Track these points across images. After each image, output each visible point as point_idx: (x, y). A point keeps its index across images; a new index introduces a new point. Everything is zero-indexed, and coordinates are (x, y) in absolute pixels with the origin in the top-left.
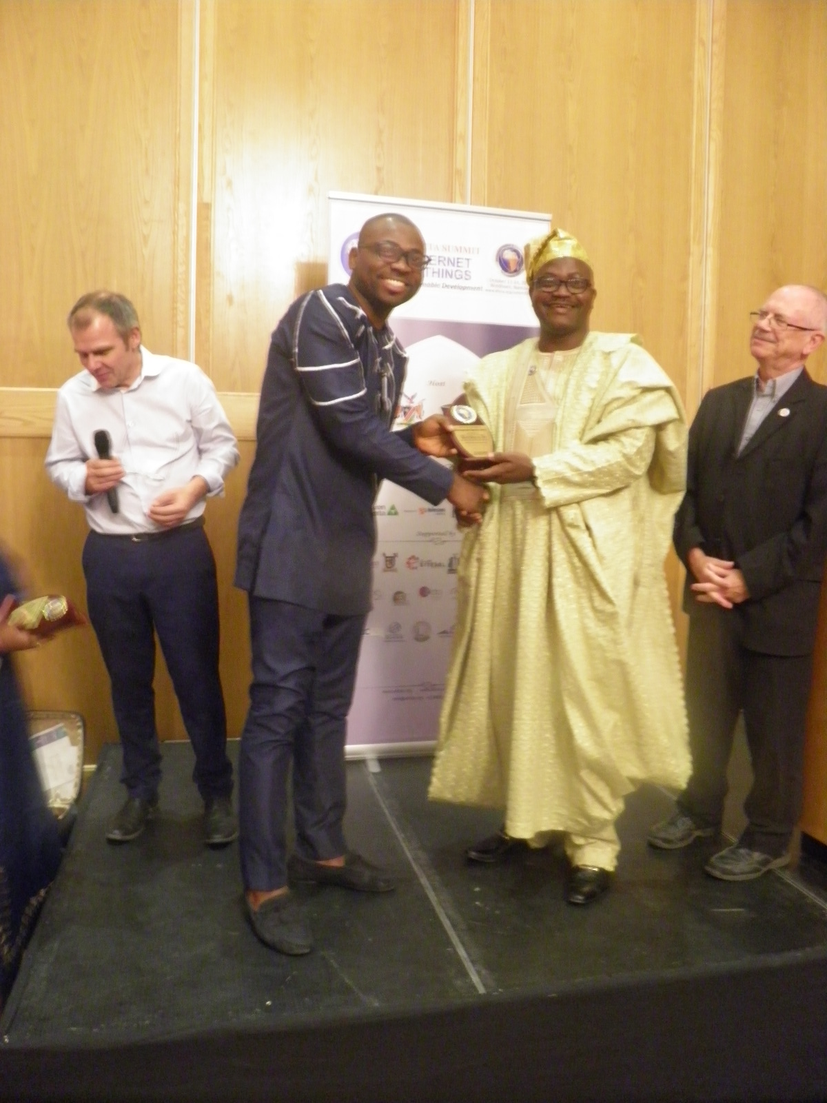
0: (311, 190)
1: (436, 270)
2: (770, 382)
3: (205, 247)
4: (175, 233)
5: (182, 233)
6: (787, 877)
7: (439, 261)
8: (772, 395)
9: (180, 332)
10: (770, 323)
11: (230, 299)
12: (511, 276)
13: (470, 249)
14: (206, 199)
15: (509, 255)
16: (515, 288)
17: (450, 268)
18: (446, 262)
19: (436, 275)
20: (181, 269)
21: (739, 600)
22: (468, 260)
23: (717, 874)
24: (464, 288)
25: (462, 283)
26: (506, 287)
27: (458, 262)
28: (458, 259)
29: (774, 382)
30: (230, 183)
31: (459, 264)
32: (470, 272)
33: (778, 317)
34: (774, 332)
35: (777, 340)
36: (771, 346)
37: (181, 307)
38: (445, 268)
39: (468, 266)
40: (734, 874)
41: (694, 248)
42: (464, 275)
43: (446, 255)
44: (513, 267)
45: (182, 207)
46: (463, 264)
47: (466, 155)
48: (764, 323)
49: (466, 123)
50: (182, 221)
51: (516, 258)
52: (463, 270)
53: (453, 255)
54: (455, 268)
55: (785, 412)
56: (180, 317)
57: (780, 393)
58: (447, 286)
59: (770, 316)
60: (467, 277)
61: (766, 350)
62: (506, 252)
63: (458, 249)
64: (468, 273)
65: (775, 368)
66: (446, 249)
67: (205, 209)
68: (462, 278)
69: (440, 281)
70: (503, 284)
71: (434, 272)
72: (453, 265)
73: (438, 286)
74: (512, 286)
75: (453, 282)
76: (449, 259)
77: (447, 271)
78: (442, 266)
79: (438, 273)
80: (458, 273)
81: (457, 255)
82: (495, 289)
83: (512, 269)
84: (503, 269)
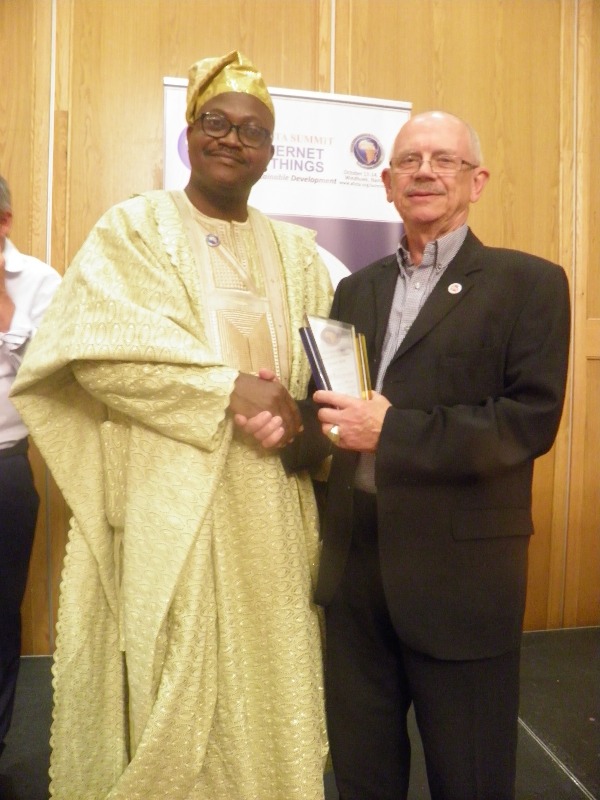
1: (284, 161)
5: (39, 141)
7: (288, 152)
12: (369, 169)
13: (321, 139)
14: (64, 108)
15: (366, 146)
16: (373, 180)
17: (299, 159)
18: (295, 153)
19: (284, 167)
20: (37, 177)
22: (320, 150)
24: (316, 181)
25: (314, 175)
26: (364, 180)
27: (309, 153)
28: (309, 149)
30: (87, 92)
31: (311, 155)
32: (322, 163)
37: (37, 215)
38: (294, 159)
39: (320, 158)
41: (564, 154)
42: (316, 167)
43: (295, 145)
44: (370, 159)
46: (316, 154)
47: (329, 61)
49: (329, 29)
51: (374, 148)
52: (315, 161)
53: (303, 145)
54: (305, 160)
56: (36, 225)
58: (297, 179)
60: (320, 169)
62: (362, 142)
63: (309, 139)
64: (320, 164)
66: (297, 138)
67: (63, 118)
68: (313, 170)
69: (290, 173)
70: (360, 177)
71: (281, 164)
72: (303, 156)
73: (286, 178)
74: (369, 178)
75: (304, 174)
76: (298, 149)
77: (296, 162)
78: (290, 157)
79: (287, 164)
80: (309, 165)
81: (308, 145)
82: (350, 181)
83: (370, 161)
84: (360, 160)
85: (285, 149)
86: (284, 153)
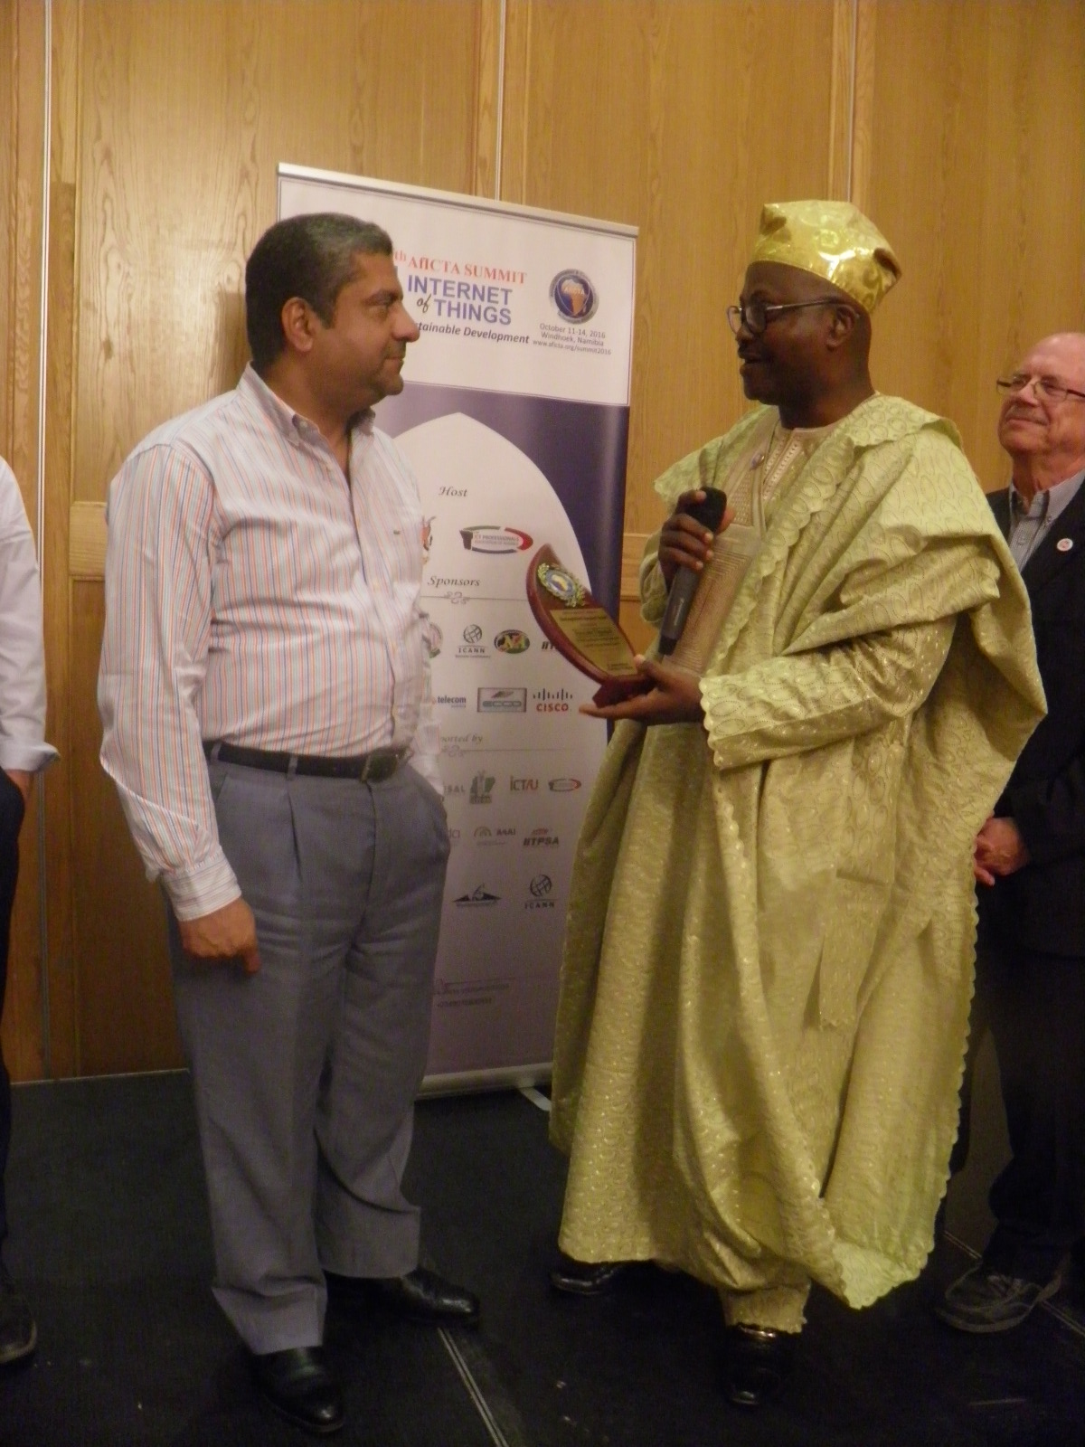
0: (245, 175)
1: (454, 305)
2: (1039, 496)
3: (65, 258)
4: (12, 232)
5: (25, 232)
6: (1067, 1318)
7: (459, 290)
8: (1042, 517)
9: (22, 400)
10: (1035, 392)
11: (108, 347)
12: (575, 323)
13: (508, 273)
14: (68, 178)
15: (571, 288)
16: (580, 340)
17: (477, 303)
18: (470, 293)
19: (454, 313)
20: (24, 293)
21: (1006, 869)
22: (506, 292)
23: (959, 1323)
24: (499, 338)
25: (497, 328)
26: (567, 339)
27: (490, 294)
28: (490, 289)
29: (1047, 495)
30: (108, 155)
31: (492, 298)
32: (509, 312)
33: (1049, 383)
34: (1044, 406)
35: (1049, 419)
36: (1039, 429)
37: (23, 358)
38: (468, 303)
39: (506, 303)
40: (982, 1320)
42: (499, 317)
43: (471, 281)
44: (577, 308)
45: (24, 186)
46: (499, 297)
47: (493, 137)
48: (1026, 393)
49: (493, 85)
50: (25, 212)
51: (583, 292)
52: (499, 307)
53: (483, 282)
54: (485, 304)
55: (1065, 545)
56: (21, 375)
57: (1054, 513)
58: (472, 333)
59: (1034, 380)
60: (505, 320)
61: (1029, 436)
62: (566, 282)
63: (492, 274)
64: (505, 313)
65: (1046, 468)
66: (473, 271)
67: (65, 196)
68: (495, 320)
69: (461, 323)
70: (562, 334)
71: (450, 309)
72: (482, 298)
73: (457, 331)
74: (575, 337)
75: (481, 326)
76: (475, 288)
77: (472, 308)
78: (463, 299)
79: (458, 309)
80: (490, 313)
81: (488, 282)
82: (548, 341)
83: (576, 311)
84: (562, 309)
85: (456, 286)
86: (455, 292)
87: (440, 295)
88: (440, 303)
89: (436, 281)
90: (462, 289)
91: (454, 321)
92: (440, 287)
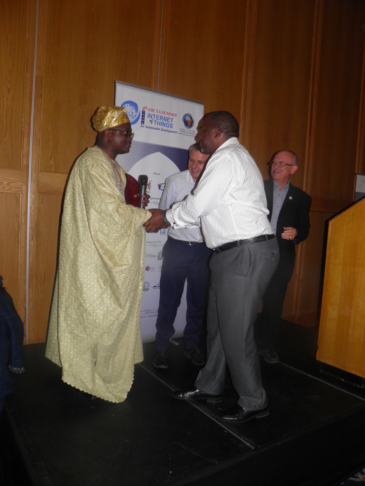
1: (159, 122)
7: (160, 118)
12: (188, 128)
13: (173, 114)
15: (188, 118)
17: (164, 122)
18: (163, 119)
19: (159, 124)
22: (172, 119)
24: (170, 131)
25: (169, 129)
26: (186, 133)
27: (168, 120)
28: (168, 118)
31: (168, 121)
32: (172, 125)
38: (162, 122)
39: (172, 122)
42: (170, 126)
43: (163, 115)
44: (189, 124)
46: (170, 120)
51: (191, 120)
52: (170, 123)
53: (166, 116)
54: (166, 122)
58: (163, 130)
60: (171, 127)
62: (187, 117)
63: (169, 114)
64: (171, 125)
66: (164, 113)
69: (160, 127)
70: (185, 131)
71: (158, 123)
72: (166, 121)
73: (159, 129)
74: (188, 132)
75: (165, 128)
76: (164, 117)
77: (163, 123)
78: (161, 121)
79: (160, 123)
80: (168, 124)
81: (168, 116)
82: (182, 133)
83: (189, 125)
84: (185, 124)
85: (159, 117)
86: (159, 119)
87: (155, 119)
88: (155, 121)
89: (154, 115)
90: (161, 118)
91: (159, 127)
92: (156, 116)
